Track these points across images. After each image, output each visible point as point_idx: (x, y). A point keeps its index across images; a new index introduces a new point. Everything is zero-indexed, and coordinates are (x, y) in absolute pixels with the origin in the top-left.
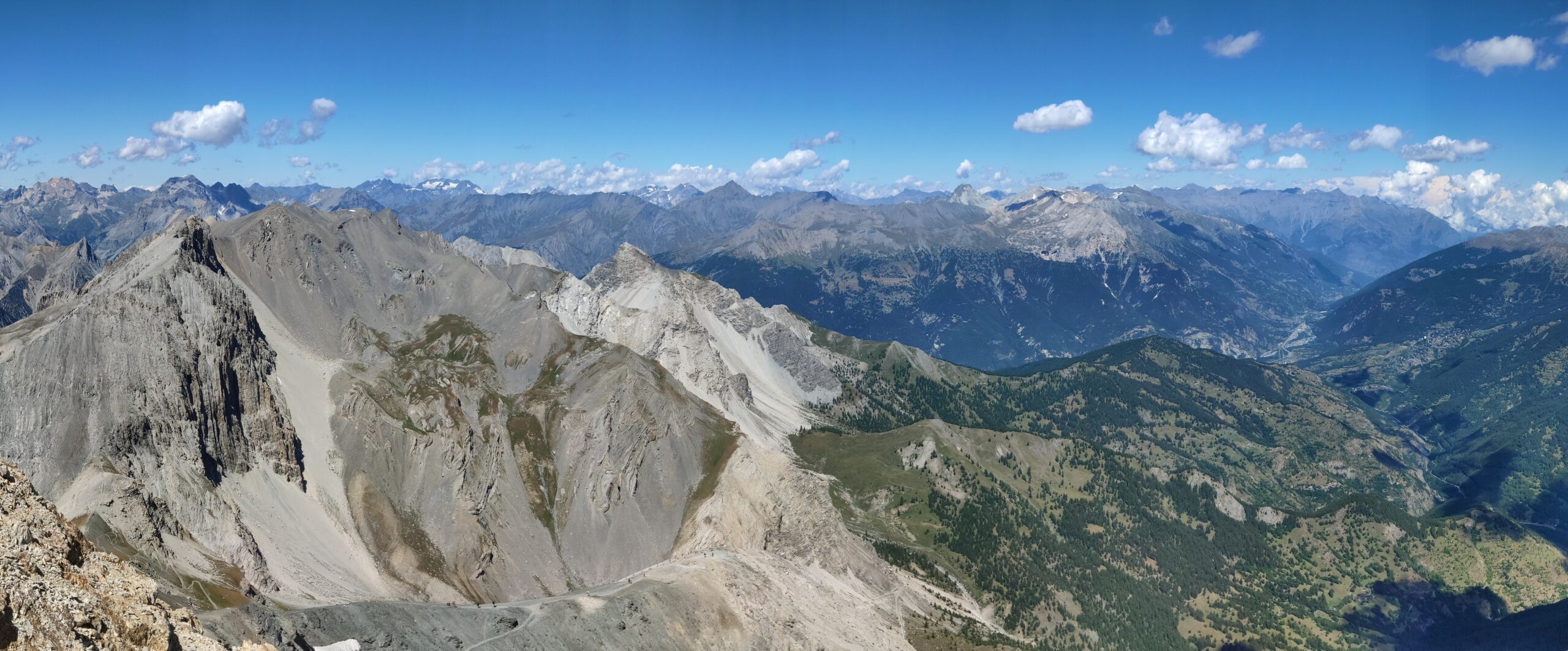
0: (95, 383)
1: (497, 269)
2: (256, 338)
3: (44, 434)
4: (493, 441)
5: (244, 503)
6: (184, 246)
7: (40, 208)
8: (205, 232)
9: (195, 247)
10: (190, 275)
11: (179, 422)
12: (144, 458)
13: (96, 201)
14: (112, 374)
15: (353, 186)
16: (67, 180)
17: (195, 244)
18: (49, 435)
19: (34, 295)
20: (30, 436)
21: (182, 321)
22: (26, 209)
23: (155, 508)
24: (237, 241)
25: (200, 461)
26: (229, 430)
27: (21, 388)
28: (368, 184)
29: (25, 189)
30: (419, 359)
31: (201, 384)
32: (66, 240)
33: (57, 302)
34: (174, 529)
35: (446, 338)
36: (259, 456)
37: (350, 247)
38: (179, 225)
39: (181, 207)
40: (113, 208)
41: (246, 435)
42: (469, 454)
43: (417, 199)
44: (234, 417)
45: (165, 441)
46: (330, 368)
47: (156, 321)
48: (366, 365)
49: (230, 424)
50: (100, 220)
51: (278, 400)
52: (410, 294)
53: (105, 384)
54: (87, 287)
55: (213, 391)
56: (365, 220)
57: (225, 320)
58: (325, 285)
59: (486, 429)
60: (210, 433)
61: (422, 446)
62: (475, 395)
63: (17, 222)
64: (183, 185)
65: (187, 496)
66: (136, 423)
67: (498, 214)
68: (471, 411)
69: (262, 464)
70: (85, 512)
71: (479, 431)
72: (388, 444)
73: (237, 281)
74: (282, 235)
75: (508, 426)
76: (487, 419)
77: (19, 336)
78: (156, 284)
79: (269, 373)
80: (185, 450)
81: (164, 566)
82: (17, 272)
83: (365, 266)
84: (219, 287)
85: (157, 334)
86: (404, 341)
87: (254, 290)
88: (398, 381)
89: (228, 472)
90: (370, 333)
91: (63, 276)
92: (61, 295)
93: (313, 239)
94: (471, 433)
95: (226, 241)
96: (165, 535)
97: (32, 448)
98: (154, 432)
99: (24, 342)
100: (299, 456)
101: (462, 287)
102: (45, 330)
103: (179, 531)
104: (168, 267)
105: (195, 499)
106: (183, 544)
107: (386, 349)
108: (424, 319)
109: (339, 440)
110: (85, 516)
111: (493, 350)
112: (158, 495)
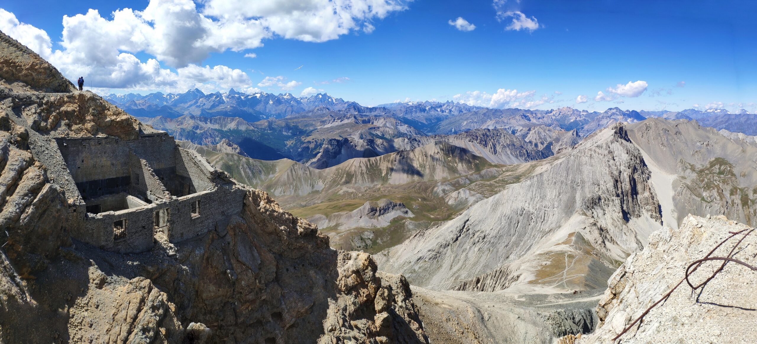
0: (579, 181)
1: (737, 141)
2: (643, 166)
3: (559, 199)
4: (735, 206)
5: (638, 230)
6: (616, 133)
7: (559, 117)
8: (624, 127)
9: (620, 133)
10: (618, 143)
11: (613, 198)
12: (598, 211)
13: (580, 115)
14: (586, 178)
15: (680, 111)
16: (570, 108)
17: (620, 132)
18: (560, 200)
19: (555, 148)
20: (553, 200)
21: (614, 160)
22: (554, 117)
23: (603, 231)
24: (636, 131)
25: (621, 213)
26: (633, 201)
27: (550, 182)
28: (685, 111)
29: (553, 110)
30: (707, 174)
31: (621, 183)
32: (568, 129)
33: (564, 151)
34: (610, 240)
35: (717, 166)
36: (644, 211)
37: (680, 133)
38: (614, 125)
39: (613, 119)
40: (587, 118)
41: (639, 203)
42: (726, 211)
43: (705, 116)
44: (635, 196)
45: (607, 204)
46: (672, 178)
47: (604, 159)
48: (686, 177)
49: (633, 198)
50: (582, 122)
51: (652, 189)
52: (703, 150)
53: (583, 182)
54: (576, 146)
55: (626, 186)
56: (686, 123)
57: (631, 159)
58: (671, 147)
59: (733, 201)
60: (625, 202)
61: (708, 208)
62: (729, 188)
63: (550, 122)
64: (614, 111)
65: (616, 227)
66: (595, 197)
67: (736, 121)
68: (727, 194)
69: (646, 215)
70: (574, 231)
71: (730, 202)
72: (695, 207)
73: (636, 145)
74: (654, 129)
75: (741, 200)
76: (733, 197)
77: (549, 163)
78: (604, 146)
79: (648, 179)
80: (615, 208)
81: (606, 256)
82: (549, 140)
83: (686, 140)
84: (629, 147)
85: (604, 164)
86: (701, 168)
87: (642, 148)
88: (699, 183)
89: (632, 217)
90: (688, 164)
91: (566, 142)
92: (566, 149)
93: (666, 130)
94: (727, 203)
95: (632, 131)
96: (606, 242)
97: (554, 205)
98: (603, 201)
99: (551, 165)
100: (660, 212)
101: (724, 147)
102: (560, 161)
103: (612, 241)
104: (609, 140)
105: (619, 228)
106: (614, 246)
107: (694, 171)
108: (709, 159)
109: (676, 205)
110: (574, 233)
111: (735, 171)
112: (604, 226)
